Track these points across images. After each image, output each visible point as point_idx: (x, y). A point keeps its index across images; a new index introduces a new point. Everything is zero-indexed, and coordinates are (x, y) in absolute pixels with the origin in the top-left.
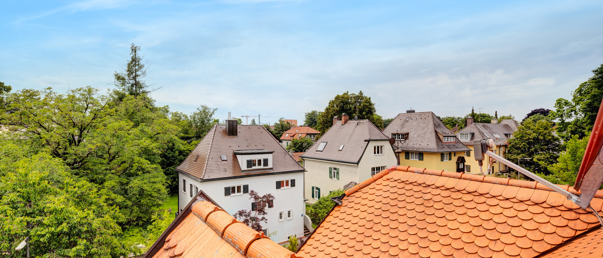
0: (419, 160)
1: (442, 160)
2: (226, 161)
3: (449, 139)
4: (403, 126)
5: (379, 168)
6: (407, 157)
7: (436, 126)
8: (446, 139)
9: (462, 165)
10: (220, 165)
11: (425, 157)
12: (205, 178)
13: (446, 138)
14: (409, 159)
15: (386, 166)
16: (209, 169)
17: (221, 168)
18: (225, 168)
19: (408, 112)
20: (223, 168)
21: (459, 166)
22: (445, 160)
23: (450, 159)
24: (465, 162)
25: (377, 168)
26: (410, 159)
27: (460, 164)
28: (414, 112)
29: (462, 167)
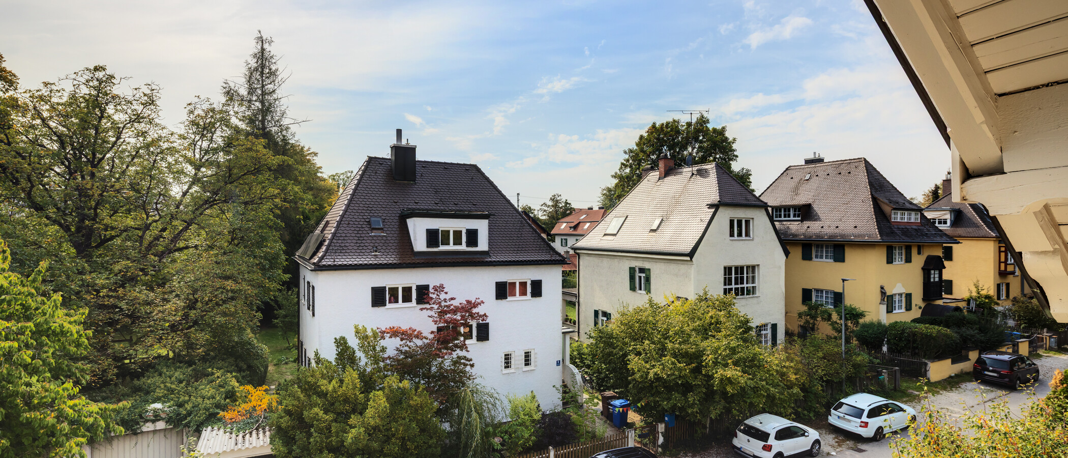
0: (836, 260)
1: (890, 261)
2: (380, 231)
3: (906, 216)
4: (796, 191)
5: (742, 268)
6: (807, 257)
7: (875, 188)
8: (899, 214)
9: (937, 276)
10: (365, 238)
11: (850, 254)
12: (324, 263)
13: (899, 212)
14: (810, 259)
15: (758, 265)
16: (338, 245)
17: (366, 244)
18: (376, 245)
19: (808, 162)
20: (372, 245)
21: (929, 278)
22: (897, 263)
23: (908, 260)
24: (945, 268)
25: (736, 268)
26: (814, 259)
27: (932, 272)
28: (821, 161)
29: (937, 279)
